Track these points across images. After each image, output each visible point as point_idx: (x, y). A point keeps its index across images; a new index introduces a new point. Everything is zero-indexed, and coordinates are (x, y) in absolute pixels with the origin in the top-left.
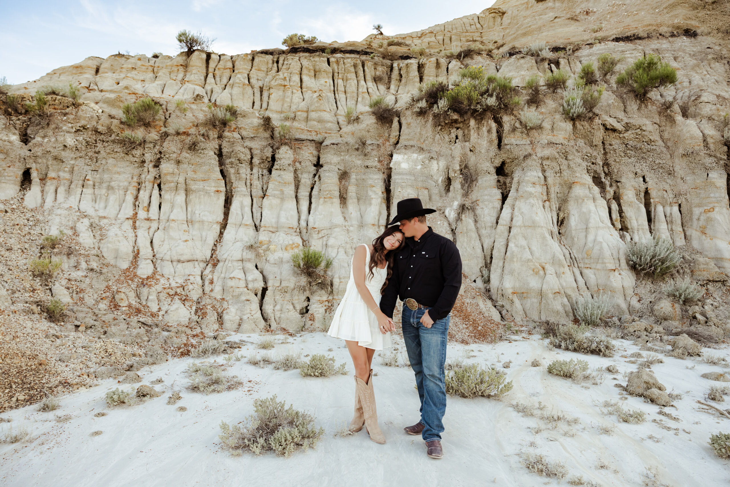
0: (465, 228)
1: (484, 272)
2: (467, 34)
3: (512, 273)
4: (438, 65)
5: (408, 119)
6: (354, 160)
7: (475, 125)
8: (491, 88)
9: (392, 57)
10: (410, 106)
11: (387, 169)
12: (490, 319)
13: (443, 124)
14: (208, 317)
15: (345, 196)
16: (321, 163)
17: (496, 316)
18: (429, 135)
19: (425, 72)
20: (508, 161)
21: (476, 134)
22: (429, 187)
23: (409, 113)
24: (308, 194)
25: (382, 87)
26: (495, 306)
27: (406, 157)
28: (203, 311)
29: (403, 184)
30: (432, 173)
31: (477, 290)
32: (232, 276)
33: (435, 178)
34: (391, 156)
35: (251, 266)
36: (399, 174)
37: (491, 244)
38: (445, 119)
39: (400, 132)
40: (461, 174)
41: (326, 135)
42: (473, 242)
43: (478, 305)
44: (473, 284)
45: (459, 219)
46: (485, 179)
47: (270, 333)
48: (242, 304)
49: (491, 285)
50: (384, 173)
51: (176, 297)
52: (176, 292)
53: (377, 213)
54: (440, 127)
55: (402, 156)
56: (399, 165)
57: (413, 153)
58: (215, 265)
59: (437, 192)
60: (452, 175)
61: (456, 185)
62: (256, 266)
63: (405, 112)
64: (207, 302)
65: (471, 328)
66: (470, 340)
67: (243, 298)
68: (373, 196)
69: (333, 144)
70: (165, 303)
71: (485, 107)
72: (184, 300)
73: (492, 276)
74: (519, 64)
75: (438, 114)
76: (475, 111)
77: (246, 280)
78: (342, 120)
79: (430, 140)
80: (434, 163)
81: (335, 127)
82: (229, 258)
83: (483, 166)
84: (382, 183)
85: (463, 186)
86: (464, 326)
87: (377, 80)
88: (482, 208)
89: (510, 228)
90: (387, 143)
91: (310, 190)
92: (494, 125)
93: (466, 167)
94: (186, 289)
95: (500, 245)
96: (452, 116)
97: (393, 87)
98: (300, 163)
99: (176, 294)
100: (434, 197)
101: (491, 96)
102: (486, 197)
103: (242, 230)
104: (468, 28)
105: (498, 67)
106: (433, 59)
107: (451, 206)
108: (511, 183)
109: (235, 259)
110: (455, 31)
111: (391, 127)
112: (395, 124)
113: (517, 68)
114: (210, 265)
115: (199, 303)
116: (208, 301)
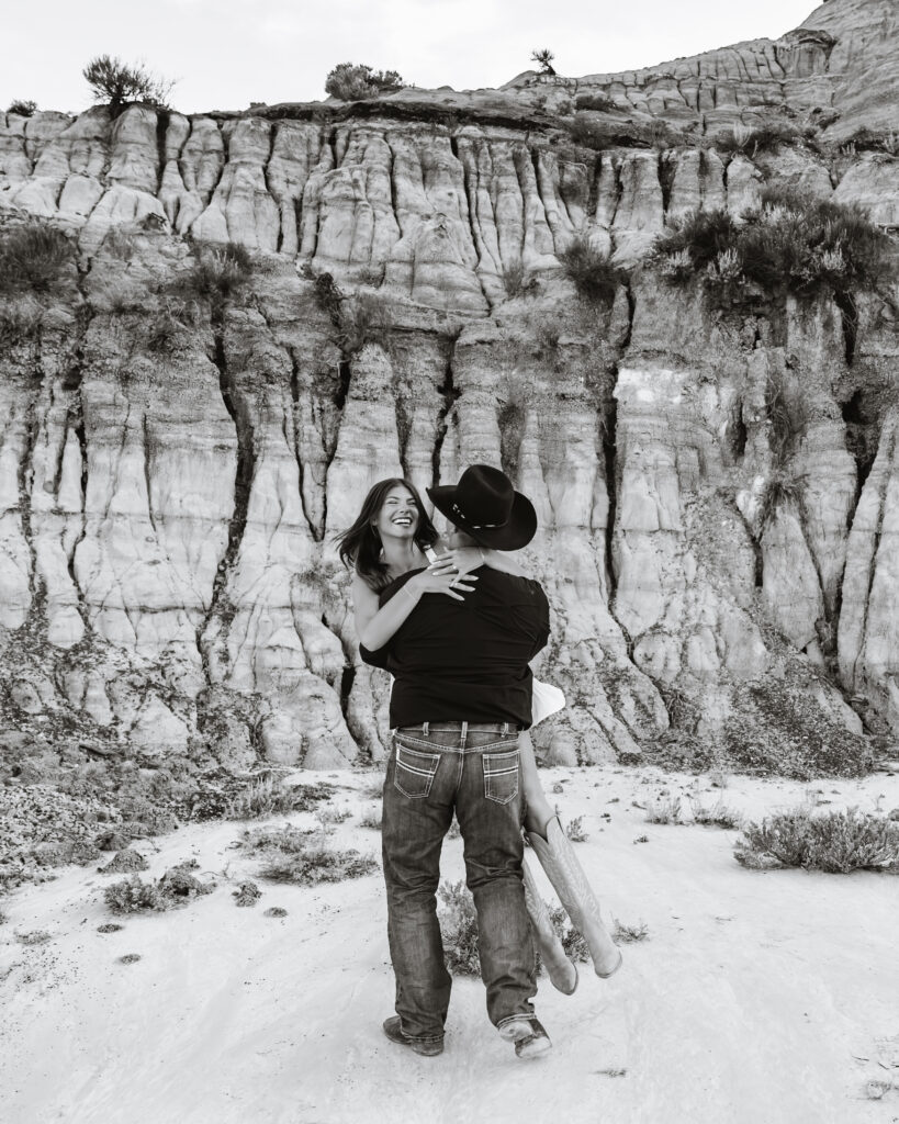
0: (782, 536)
1: (824, 630)
2: (751, 86)
3: (883, 631)
4: (704, 167)
5: (649, 290)
6: (532, 379)
7: (797, 310)
8: (828, 229)
9: (599, 141)
10: (651, 262)
11: (606, 401)
12: (841, 729)
13: (728, 305)
14: (231, 736)
15: (513, 461)
16: (455, 385)
17: (853, 723)
18: (696, 328)
19: (676, 180)
20: (868, 390)
21: (799, 331)
22: (699, 444)
23: (650, 277)
24: (429, 455)
25: (578, 212)
26: (849, 703)
27: (648, 375)
28: (217, 722)
29: (643, 436)
30: (705, 413)
31: (812, 669)
32: (273, 642)
33: (712, 423)
34: (614, 372)
35: (311, 619)
36: (635, 414)
37: (837, 569)
38: (732, 294)
39: (631, 318)
40: (769, 417)
41: (463, 320)
42: (799, 566)
43: (815, 701)
44: (802, 657)
45: (768, 514)
46: (821, 429)
47: (374, 766)
48: (305, 706)
49: (840, 660)
50: (599, 411)
51: (152, 692)
52: (149, 681)
53: (589, 500)
54: (720, 313)
55: (640, 373)
56: (634, 393)
57: (663, 367)
58: (227, 619)
59: (716, 455)
60: (749, 417)
61: (760, 441)
62: (324, 621)
63: (642, 274)
64: (223, 703)
65: (807, 749)
66: (810, 773)
67: (305, 692)
68: (578, 463)
69: (482, 342)
70: (129, 705)
71: (818, 272)
72: (171, 698)
73: (842, 639)
74: (880, 175)
75: (718, 284)
76: (798, 280)
77: (306, 652)
78: (493, 284)
79: (700, 340)
80: (710, 390)
81: (477, 300)
82: (260, 601)
83: (815, 400)
84: (597, 434)
85: (773, 442)
86: (793, 744)
87: (566, 193)
88: (817, 493)
89: (878, 535)
90: (604, 344)
91: (433, 446)
92: (837, 312)
93: (780, 401)
94: (168, 671)
95: (857, 570)
96: (748, 289)
97: (602, 211)
98: (409, 384)
99: (149, 684)
100: (710, 466)
101: (830, 248)
102: (824, 470)
103: (282, 537)
104: (754, 72)
105: (834, 177)
106: (693, 153)
107: (749, 487)
108: (876, 439)
109: (275, 603)
110: (723, 78)
111: (610, 307)
112: (621, 301)
113: (877, 183)
114: (215, 619)
115: (202, 704)
116: (225, 700)
